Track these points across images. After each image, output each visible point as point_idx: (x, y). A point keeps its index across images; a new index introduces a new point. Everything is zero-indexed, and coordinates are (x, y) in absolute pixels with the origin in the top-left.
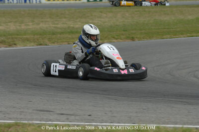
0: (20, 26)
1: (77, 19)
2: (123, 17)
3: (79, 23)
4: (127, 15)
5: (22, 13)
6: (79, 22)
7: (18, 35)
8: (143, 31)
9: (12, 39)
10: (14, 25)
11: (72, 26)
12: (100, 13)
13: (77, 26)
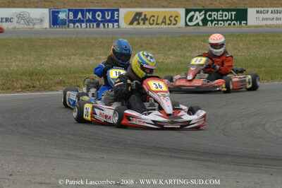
0: (87, 60)
1: (169, 51)
2: (236, 49)
3: (172, 57)
4: (241, 45)
5: (93, 41)
6: (171, 54)
7: (83, 73)
8: (263, 69)
9: (75, 78)
10: (80, 59)
11: (161, 60)
12: (203, 43)
13: (169, 61)
